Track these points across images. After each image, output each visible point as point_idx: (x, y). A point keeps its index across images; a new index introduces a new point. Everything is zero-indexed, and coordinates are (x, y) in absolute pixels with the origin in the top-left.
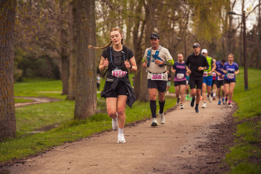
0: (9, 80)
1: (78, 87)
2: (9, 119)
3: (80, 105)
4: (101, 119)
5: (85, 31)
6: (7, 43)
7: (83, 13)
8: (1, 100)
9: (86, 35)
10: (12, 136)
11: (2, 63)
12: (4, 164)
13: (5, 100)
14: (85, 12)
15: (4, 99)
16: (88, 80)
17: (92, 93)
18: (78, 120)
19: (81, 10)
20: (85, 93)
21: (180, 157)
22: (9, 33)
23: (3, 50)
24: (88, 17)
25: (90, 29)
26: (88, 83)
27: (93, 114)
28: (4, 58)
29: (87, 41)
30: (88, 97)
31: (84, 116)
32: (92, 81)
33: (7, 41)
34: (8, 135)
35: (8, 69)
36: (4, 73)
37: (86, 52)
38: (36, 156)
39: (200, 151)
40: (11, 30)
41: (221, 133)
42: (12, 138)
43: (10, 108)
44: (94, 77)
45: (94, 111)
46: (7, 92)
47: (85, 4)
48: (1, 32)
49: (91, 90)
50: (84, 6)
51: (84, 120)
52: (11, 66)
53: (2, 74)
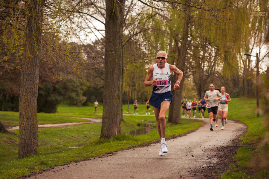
0: (33, 102)
2: (32, 138)
3: (105, 126)
4: (124, 139)
5: (112, 62)
6: (32, 70)
7: (111, 47)
8: (25, 121)
9: (113, 66)
11: (27, 87)
13: (29, 120)
14: (113, 46)
16: (113, 104)
17: (117, 116)
19: (109, 44)
20: (110, 115)
22: (34, 60)
24: (115, 50)
25: (116, 61)
26: (113, 107)
27: (117, 134)
28: (29, 83)
29: (113, 71)
30: (113, 119)
31: (109, 136)
32: (116, 105)
33: (32, 68)
34: (30, 152)
35: (32, 93)
36: (29, 97)
37: (112, 80)
40: (36, 58)
42: (34, 154)
43: (33, 127)
44: (119, 102)
45: (118, 132)
46: (30, 113)
47: (113, 39)
48: (27, 60)
49: (115, 113)
50: (111, 41)
51: (108, 139)
52: (35, 90)
53: (27, 97)
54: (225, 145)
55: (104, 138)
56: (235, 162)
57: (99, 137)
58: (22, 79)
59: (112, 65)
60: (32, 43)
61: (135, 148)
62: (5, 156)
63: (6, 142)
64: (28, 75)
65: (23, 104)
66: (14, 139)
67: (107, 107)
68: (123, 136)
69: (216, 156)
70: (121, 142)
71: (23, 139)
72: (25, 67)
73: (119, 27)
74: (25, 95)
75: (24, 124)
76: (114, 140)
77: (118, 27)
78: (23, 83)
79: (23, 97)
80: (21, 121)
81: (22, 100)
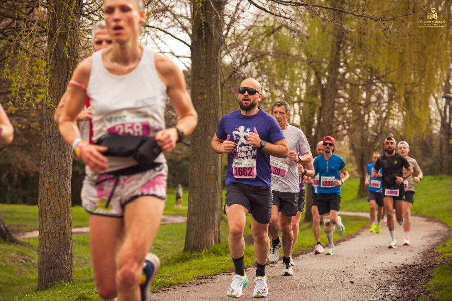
0: (64, 188)
2: (62, 252)
3: (193, 229)
5: (204, 115)
7: (202, 87)
8: (50, 221)
9: (206, 121)
10: (65, 280)
11: (52, 161)
13: (56, 221)
14: (204, 85)
15: (54, 219)
16: (206, 190)
17: (213, 211)
18: (190, 253)
19: (199, 82)
20: (202, 210)
23: (55, 141)
24: (209, 92)
25: (212, 112)
26: (207, 195)
27: (213, 243)
28: (56, 154)
29: (206, 129)
30: (206, 217)
31: (200, 247)
32: (212, 191)
34: (59, 278)
35: (61, 171)
36: (56, 178)
37: (205, 146)
42: (65, 282)
43: (64, 233)
44: (217, 185)
45: (215, 239)
46: (59, 208)
47: (205, 73)
49: (211, 206)
50: (202, 76)
51: (199, 253)
52: (67, 166)
53: (52, 179)
54: (410, 262)
55: (191, 251)
56: (429, 292)
57: (183, 248)
58: (43, 146)
59: (204, 119)
60: (60, 81)
61: (247, 269)
62: (13, 285)
63: (16, 261)
65: (45, 191)
66: (29, 254)
67: (195, 195)
68: (225, 246)
69: (393, 281)
70: (221, 258)
71: (46, 254)
72: (49, 125)
73: (216, 51)
74: (49, 175)
75: (48, 228)
76: (208, 255)
77: (214, 51)
78: (46, 154)
79: (46, 178)
80: (42, 223)
81: (44, 184)
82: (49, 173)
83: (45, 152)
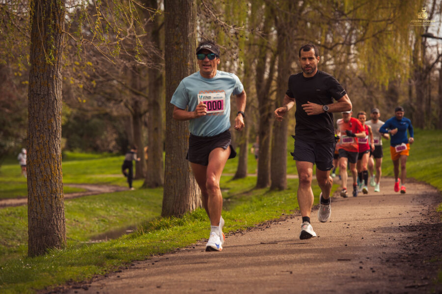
0: (54, 149)
1: (169, 162)
2: (53, 217)
3: (171, 193)
5: (180, 67)
6: (51, 87)
7: (177, 35)
8: (41, 185)
9: (182, 73)
10: (58, 246)
11: (41, 122)
12: (53, 291)
13: (47, 184)
14: (180, 34)
15: (45, 183)
18: (169, 219)
19: (174, 30)
20: (181, 172)
21: (356, 277)
22: (52, 69)
23: (44, 99)
24: (185, 41)
25: (189, 63)
27: (194, 208)
28: (45, 113)
30: (185, 180)
31: (179, 212)
33: (50, 84)
34: (52, 244)
35: (51, 131)
36: (45, 139)
38: (106, 276)
39: (390, 267)
40: (56, 65)
41: (422, 239)
42: (59, 249)
43: (56, 197)
45: (196, 204)
46: (49, 170)
47: (180, 20)
48: (39, 68)
50: (177, 24)
51: (179, 219)
52: (57, 126)
53: (41, 140)
55: (171, 217)
61: (243, 233)
64: (42, 98)
67: (173, 155)
71: (37, 220)
72: (36, 82)
74: (37, 136)
75: (39, 192)
78: (34, 113)
79: (35, 140)
80: (32, 187)
81: (32, 145)
82: (38, 134)
83: (33, 111)
